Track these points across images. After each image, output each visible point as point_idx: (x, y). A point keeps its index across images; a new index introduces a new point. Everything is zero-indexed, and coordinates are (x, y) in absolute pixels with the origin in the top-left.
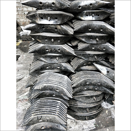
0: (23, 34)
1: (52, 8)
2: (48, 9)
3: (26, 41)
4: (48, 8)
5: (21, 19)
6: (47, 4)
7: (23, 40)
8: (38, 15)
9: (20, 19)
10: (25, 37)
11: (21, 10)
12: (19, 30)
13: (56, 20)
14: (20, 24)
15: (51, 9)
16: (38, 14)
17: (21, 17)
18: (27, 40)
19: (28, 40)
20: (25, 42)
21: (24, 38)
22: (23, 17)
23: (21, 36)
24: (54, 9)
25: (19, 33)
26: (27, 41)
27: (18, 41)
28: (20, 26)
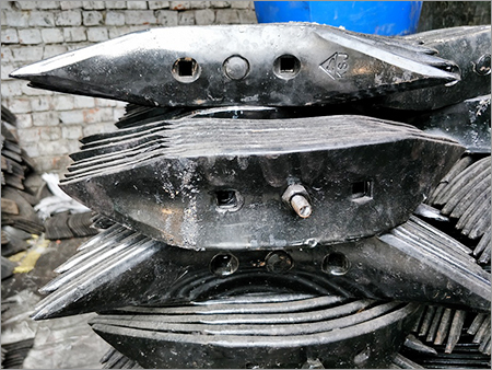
0: (52, 209)
1: (273, 94)
2: (242, 108)
3: (67, 244)
4: (238, 102)
5: (45, 145)
6: (238, 70)
7: (51, 240)
8: (187, 177)
9: (41, 145)
10: (61, 223)
11: (47, 107)
12: (34, 190)
13: (359, 200)
14: (42, 164)
15: (264, 101)
16: (191, 166)
17: (44, 136)
18: (70, 235)
19: (76, 236)
20: (60, 248)
21: (60, 229)
22: (55, 136)
23: (44, 217)
24: (288, 101)
25: (36, 208)
26: (73, 240)
27: (30, 247)
28: (40, 175)
